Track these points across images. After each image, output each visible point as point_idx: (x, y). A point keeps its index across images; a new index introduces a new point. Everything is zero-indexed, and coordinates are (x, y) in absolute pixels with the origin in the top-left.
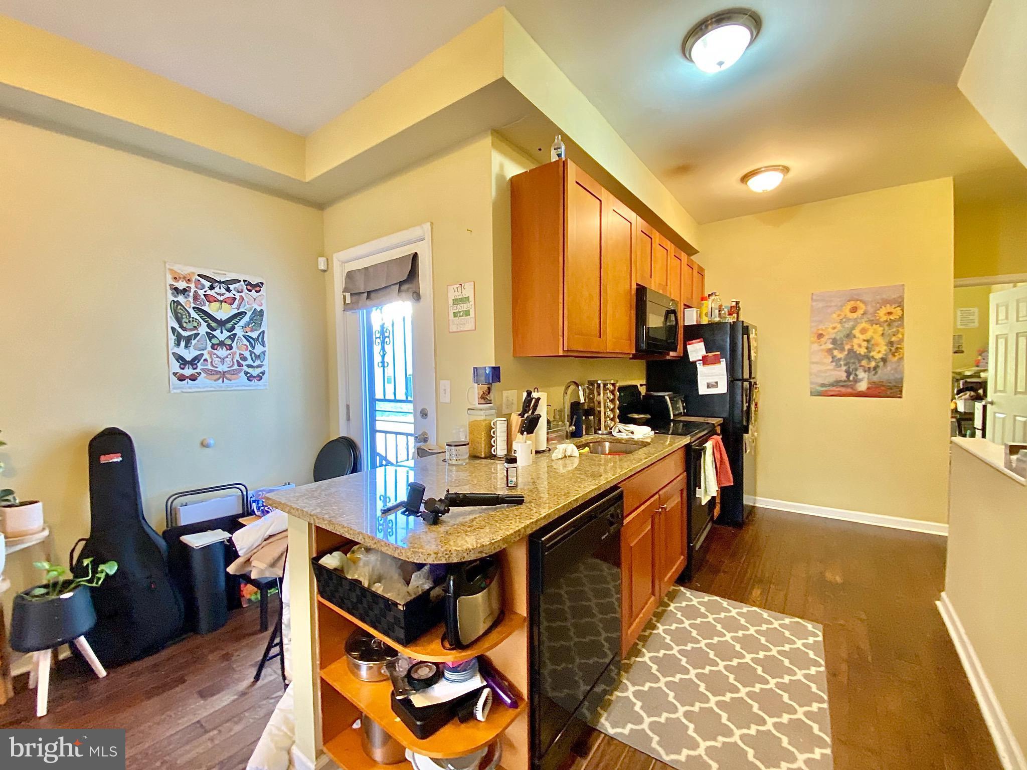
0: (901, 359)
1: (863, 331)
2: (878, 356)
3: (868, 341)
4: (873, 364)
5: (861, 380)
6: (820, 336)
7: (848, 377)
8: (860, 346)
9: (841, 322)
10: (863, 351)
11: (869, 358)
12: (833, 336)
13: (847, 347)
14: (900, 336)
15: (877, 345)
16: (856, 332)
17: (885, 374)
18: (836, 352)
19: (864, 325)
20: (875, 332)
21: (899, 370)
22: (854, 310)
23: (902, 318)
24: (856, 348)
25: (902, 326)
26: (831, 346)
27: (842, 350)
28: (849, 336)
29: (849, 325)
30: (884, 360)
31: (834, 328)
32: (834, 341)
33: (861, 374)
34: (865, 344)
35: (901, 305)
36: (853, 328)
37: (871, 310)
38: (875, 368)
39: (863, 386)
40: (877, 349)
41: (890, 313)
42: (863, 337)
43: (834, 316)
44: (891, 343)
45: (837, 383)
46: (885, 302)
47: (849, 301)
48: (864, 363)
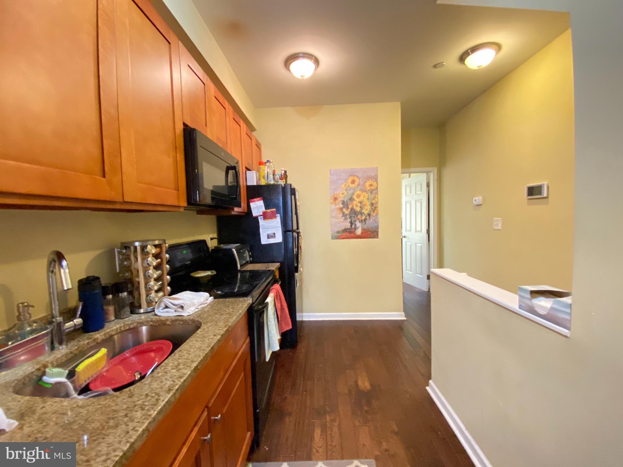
0: (377, 214)
1: (358, 196)
2: (366, 212)
3: (361, 203)
4: (364, 217)
5: (358, 228)
6: (336, 199)
7: (351, 226)
8: (357, 206)
9: (346, 190)
10: (358, 209)
11: (361, 213)
12: (342, 199)
13: (350, 207)
14: (376, 199)
15: (365, 205)
16: (355, 197)
17: (370, 223)
18: (344, 210)
19: (358, 192)
20: (364, 197)
21: (376, 221)
22: (353, 182)
23: (377, 188)
24: (355, 207)
25: (377, 193)
26: (342, 206)
27: (348, 208)
28: (351, 199)
29: (351, 192)
30: (369, 215)
31: (343, 194)
32: (343, 203)
33: (358, 224)
34: (359, 205)
35: (376, 181)
36: (353, 194)
37: (362, 183)
38: (365, 220)
39: (359, 232)
40: (366, 208)
41: (371, 185)
42: (358, 200)
43: (343, 186)
44: (372, 204)
45: (345, 230)
46: (369, 178)
47: (350, 176)
48: (359, 216)
